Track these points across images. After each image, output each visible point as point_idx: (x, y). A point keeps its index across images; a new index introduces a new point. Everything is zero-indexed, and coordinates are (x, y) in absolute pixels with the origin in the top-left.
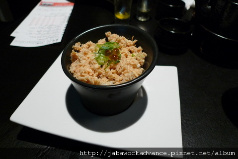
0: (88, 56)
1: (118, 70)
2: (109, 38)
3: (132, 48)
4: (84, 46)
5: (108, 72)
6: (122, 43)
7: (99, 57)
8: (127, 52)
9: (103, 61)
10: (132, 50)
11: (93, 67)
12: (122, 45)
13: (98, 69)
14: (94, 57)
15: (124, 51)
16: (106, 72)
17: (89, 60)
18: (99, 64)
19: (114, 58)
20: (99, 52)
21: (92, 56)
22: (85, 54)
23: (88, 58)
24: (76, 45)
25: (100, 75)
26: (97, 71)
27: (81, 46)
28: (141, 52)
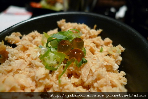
0: (28, 52)
1: (85, 79)
2: (63, 28)
3: (98, 40)
4: (26, 37)
5: (65, 84)
6: (83, 33)
7: (46, 54)
8: (92, 45)
9: (55, 62)
10: (98, 42)
11: (33, 74)
12: (83, 35)
13: (44, 79)
14: (39, 54)
15: (88, 44)
16: (60, 85)
17: (29, 59)
18: (47, 67)
19: (75, 56)
20: (47, 46)
21: (34, 52)
22: (25, 49)
23: (29, 55)
24: (12, 35)
25: (49, 89)
26: (41, 84)
27: (21, 38)
28: (111, 45)
